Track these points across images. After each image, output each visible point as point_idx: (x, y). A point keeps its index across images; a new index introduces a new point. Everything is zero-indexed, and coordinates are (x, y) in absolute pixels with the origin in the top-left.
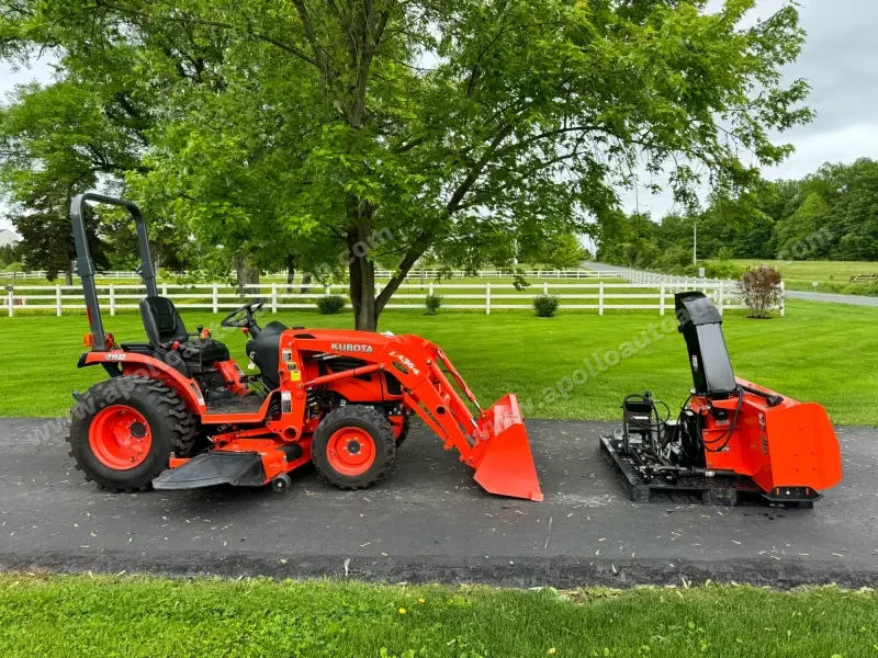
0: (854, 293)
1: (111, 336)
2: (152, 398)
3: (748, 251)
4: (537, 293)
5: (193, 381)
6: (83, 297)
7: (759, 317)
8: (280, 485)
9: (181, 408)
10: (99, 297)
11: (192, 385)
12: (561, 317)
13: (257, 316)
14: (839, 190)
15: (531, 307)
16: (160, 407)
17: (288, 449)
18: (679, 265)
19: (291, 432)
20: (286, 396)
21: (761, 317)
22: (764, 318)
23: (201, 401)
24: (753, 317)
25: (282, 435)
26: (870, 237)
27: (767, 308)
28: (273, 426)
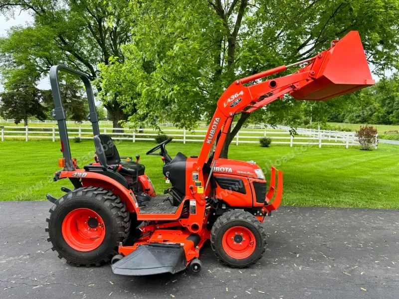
0: (389, 139)
1: (75, 160)
2: (107, 204)
3: (332, 119)
4: (262, 136)
5: (131, 191)
6: (58, 132)
7: (366, 150)
8: (196, 267)
9: (124, 210)
10: (68, 133)
11: (131, 193)
12: (274, 147)
13: (168, 148)
14: (372, 93)
15: (258, 142)
16: (112, 210)
17: (194, 238)
18: (303, 124)
19: (195, 227)
20: (193, 203)
21: (367, 149)
22: (369, 150)
23: (136, 205)
24: (363, 150)
25: (189, 228)
26: (386, 114)
27: (370, 145)
28: (183, 222)
